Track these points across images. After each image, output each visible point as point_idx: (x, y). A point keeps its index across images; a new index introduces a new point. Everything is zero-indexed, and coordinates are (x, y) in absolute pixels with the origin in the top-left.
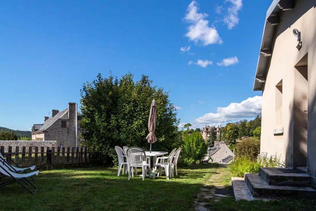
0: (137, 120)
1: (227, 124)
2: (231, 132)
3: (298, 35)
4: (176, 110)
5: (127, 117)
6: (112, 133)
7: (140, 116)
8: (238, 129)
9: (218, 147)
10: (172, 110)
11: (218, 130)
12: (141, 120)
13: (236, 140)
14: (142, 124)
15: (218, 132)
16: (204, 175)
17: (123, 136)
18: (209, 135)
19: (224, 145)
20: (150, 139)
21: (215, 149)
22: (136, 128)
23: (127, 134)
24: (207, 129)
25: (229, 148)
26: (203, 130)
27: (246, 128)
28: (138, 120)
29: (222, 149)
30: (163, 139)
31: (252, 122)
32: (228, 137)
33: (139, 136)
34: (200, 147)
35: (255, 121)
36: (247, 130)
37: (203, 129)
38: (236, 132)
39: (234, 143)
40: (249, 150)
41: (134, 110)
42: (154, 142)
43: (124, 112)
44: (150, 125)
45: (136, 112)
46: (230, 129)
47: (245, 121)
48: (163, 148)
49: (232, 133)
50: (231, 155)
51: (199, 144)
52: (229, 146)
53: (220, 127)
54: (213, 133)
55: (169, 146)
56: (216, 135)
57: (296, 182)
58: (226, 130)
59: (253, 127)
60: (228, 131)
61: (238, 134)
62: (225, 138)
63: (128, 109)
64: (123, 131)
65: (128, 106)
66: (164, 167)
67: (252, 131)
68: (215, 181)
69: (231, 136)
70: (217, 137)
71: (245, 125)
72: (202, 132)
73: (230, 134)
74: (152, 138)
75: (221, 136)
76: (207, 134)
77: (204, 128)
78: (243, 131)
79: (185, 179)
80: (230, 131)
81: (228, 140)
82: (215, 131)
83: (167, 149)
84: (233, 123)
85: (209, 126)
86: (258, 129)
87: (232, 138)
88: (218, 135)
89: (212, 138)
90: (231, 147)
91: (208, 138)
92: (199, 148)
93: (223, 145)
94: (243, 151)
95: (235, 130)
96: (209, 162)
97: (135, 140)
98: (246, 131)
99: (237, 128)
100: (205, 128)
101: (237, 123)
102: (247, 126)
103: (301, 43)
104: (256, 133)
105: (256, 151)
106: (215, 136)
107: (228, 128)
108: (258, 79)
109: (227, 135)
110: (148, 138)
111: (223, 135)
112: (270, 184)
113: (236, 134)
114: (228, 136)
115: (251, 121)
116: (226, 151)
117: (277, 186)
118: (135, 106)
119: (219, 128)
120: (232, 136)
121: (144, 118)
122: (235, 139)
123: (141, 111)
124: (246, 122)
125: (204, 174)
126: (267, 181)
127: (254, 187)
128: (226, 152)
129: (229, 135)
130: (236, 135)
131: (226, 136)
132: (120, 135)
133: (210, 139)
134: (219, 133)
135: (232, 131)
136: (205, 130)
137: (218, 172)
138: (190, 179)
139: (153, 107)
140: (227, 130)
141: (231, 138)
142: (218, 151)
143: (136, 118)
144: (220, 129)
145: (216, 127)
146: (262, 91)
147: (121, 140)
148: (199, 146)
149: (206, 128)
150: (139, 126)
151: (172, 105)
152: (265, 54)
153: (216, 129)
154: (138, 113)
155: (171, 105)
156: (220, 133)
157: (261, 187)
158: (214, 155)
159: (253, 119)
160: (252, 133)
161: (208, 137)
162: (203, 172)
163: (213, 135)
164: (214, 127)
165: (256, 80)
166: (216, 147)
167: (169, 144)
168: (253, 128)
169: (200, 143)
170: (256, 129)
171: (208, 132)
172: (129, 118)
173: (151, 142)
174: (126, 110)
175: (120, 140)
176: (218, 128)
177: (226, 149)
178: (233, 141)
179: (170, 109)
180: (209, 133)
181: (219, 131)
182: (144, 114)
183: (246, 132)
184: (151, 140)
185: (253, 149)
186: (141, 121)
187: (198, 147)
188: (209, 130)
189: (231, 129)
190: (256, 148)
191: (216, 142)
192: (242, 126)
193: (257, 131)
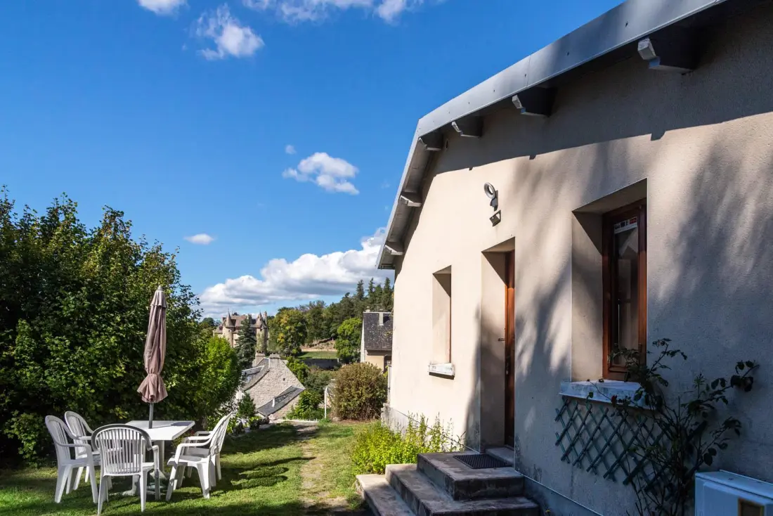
0: (99, 336)
1: (280, 310)
2: (290, 329)
3: (494, 194)
4: (199, 303)
5: (68, 326)
6: (19, 372)
7: (109, 325)
8: (306, 322)
9: (264, 368)
10: (189, 302)
11: (258, 323)
12: (114, 335)
13: (301, 346)
14: (114, 347)
15: (260, 328)
16: (286, 470)
17: (53, 380)
18: (236, 337)
19: (278, 362)
20: (152, 393)
21: (255, 374)
22: (95, 357)
23: (69, 373)
24: (233, 322)
25: (288, 366)
26: (222, 322)
27: (323, 319)
28: (103, 337)
29: (275, 373)
30: (174, 384)
31: (335, 307)
32: (283, 340)
33: (107, 379)
34: (225, 371)
35: (342, 304)
36: (326, 325)
37: (221, 320)
38: (301, 329)
39: (296, 355)
40: (358, 390)
41: (92, 308)
42: (160, 399)
43: (58, 313)
44: (149, 357)
45: (98, 313)
46: (288, 321)
47: (321, 304)
48: (171, 406)
49: (292, 331)
50: (295, 386)
51: (220, 363)
52: (286, 362)
53: (264, 317)
54: (248, 330)
55: (186, 399)
56: (255, 335)
57: (500, 488)
58: (277, 325)
59: (336, 319)
60: (284, 327)
61: (305, 334)
62: (275, 344)
63: (73, 306)
64: (56, 365)
65: (72, 298)
66: (196, 466)
67: (334, 328)
68: (321, 487)
69: (289, 340)
70: (256, 341)
71: (319, 313)
72: (221, 329)
73: (289, 334)
74: (156, 389)
75: (265, 339)
76: (232, 334)
77: (224, 318)
78: (316, 328)
79: (247, 490)
80: (288, 328)
81: (284, 347)
82: (252, 326)
83: (181, 408)
84: (293, 308)
85: (236, 314)
86: (348, 324)
87: (292, 342)
88: (259, 335)
89: (245, 342)
90: (291, 364)
91: (235, 342)
92: (223, 373)
93: (277, 364)
94: (346, 393)
95: (298, 325)
96: (271, 422)
97: (93, 391)
98: (322, 327)
99: (303, 321)
100: (227, 319)
101: (302, 307)
102: (324, 315)
103: (500, 212)
104: (344, 332)
105: (372, 392)
106: (253, 339)
107: (283, 321)
108: (390, 249)
109: (281, 335)
110: (145, 389)
111: (273, 337)
112: (456, 498)
113: (301, 335)
114: (282, 338)
115: (333, 304)
116: (282, 377)
117: (469, 501)
118: (95, 297)
119: (261, 319)
120: (292, 339)
121: (121, 331)
122: (299, 345)
123: (111, 311)
124: (322, 307)
125: (281, 466)
126: (447, 491)
127: (432, 512)
128: (284, 379)
129: (285, 336)
130: (301, 337)
131: (278, 339)
132: (45, 378)
133: (240, 346)
134: (261, 330)
135: (293, 327)
136: (227, 323)
137: (308, 455)
138: (260, 487)
139: (158, 307)
140: (280, 324)
141: (290, 344)
142: (266, 377)
143: (97, 330)
144: (264, 322)
145: (255, 316)
146: (393, 271)
147: (50, 392)
148: (222, 368)
149: (230, 317)
150: (106, 352)
151: (188, 291)
152: (410, 201)
153: (254, 321)
154: (103, 316)
155: (185, 290)
156: (263, 330)
157: (443, 507)
158: (255, 387)
159: (337, 299)
160: (335, 331)
161: (236, 340)
162: (274, 459)
163: (248, 337)
164: (250, 317)
165: (387, 248)
166: (260, 368)
167: (185, 394)
168: (338, 321)
169: (225, 360)
170: (344, 322)
171: (235, 329)
172: (77, 330)
173: (152, 399)
174: (65, 308)
175: (46, 391)
176: (259, 320)
177: (283, 371)
178: (294, 351)
179: (184, 300)
180: (237, 331)
181: (261, 326)
182: (123, 321)
183: (323, 329)
184: (152, 396)
185: (367, 389)
186: (113, 339)
187: (219, 370)
188: (238, 324)
189: (291, 323)
190: (374, 387)
191: (260, 354)
192: (314, 316)
193: (345, 327)
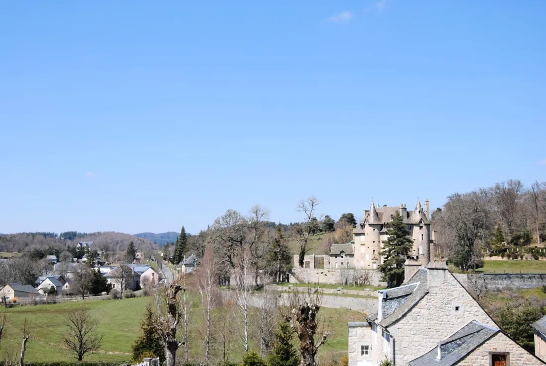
9: (420, 287)
11: (416, 217)
15: (419, 224)
18: (385, 238)
19: (444, 276)
21: (406, 296)
24: (379, 216)
26: (364, 218)
29: (440, 296)
37: (363, 214)
50: (478, 322)
56: (410, 234)
72: (363, 226)
76: (379, 234)
77: (367, 212)
82: (406, 221)
88: (418, 235)
91: (382, 245)
93: (442, 278)
100: (372, 211)
106: (407, 240)
116: (454, 304)
119: (421, 212)
128: (457, 308)
133: (390, 251)
134: (421, 227)
136: (371, 218)
142: (423, 302)
144: (425, 215)
149: (375, 210)
153: (409, 215)
156: (424, 227)
158: (403, 321)
161: (383, 242)
163: (400, 237)
164: (404, 208)
166: (413, 287)
171: (381, 227)
176: (417, 212)
177: (455, 294)
180: (384, 230)
181: (421, 222)
188: (386, 219)
191: (412, 262)
